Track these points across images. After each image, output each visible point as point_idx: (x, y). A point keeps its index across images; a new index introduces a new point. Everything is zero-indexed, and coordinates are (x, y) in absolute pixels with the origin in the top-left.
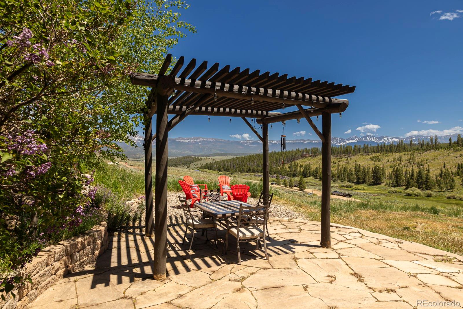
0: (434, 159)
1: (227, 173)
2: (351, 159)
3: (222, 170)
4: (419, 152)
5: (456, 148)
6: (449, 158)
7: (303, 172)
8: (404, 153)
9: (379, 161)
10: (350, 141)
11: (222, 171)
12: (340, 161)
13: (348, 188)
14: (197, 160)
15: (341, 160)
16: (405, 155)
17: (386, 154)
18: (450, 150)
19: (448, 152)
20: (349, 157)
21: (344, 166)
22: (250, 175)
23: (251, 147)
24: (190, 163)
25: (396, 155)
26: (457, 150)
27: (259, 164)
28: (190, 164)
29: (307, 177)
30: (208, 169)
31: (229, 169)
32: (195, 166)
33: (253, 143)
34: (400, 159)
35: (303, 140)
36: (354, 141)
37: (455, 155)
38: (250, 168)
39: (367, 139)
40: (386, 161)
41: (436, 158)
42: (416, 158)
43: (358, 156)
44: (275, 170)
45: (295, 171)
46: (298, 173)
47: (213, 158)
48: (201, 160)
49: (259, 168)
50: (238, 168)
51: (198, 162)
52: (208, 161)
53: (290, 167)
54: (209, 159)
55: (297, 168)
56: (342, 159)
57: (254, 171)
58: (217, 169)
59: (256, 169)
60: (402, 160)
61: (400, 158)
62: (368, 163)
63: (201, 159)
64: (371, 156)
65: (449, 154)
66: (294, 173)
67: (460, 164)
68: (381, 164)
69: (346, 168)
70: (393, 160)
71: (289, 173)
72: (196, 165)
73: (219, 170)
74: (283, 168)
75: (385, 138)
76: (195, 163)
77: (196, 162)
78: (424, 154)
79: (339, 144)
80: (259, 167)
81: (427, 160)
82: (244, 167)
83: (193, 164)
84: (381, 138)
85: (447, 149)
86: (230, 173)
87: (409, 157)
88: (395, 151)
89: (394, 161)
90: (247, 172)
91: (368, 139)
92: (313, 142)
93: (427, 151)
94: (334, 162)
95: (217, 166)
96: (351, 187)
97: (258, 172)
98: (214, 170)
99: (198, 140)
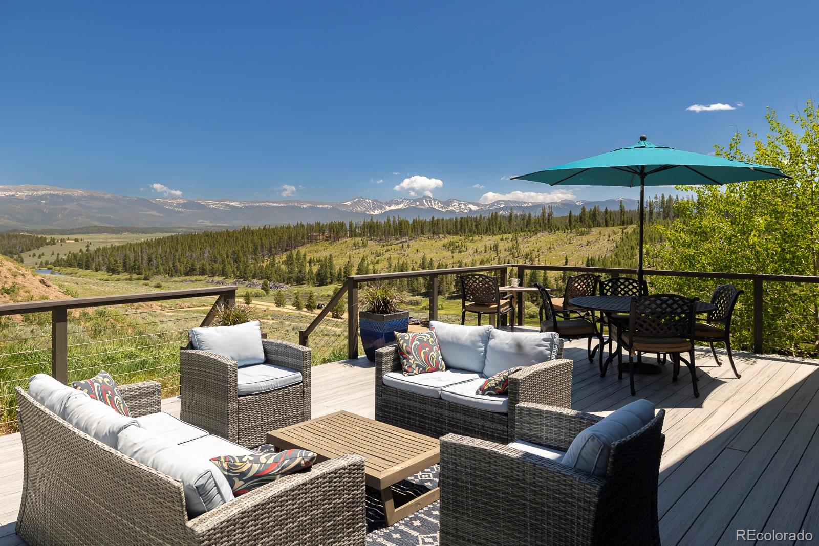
0: (550, 248)
1: (135, 276)
2: (408, 247)
3: (120, 269)
4: (524, 235)
5: (580, 229)
6: (572, 248)
7: (319, 274)
8: (500, 237)
9: (460, 252)
10: (393, 207)
11: (119, 273)
12: (387, 251)
13: (413, 307)
14: (41, 243)
15: (389, 247)
16: (502, 240)
17: (471, 238)
18: (571, 232)
19: (568, 237)
20: (404, 242)
21: (401, 262)
22: (196, 281)
23: (181, 212)
24: (22, 252)
25: (489, 240)
26: (582, 234)
27: (214, 256)
28: (23, 255)
29: (326, 285)
30: (80, 266)
31: (139, 268)
32: (36, 259)
33: (184, 205)
34: (495, 248)
35: (299, 202)
36: (400, 206)
37: (579, 242)
38: (193, 265)
39: (424, 205)
40: (472, 252)
41: (552, 246)
42: (521, 246)
43: (421, 240)
44: (253, 269)
45: (300, 272)
46: (307, 277)
47: (86, 238)
48: (54, 244)
49: (216, 266)
50: (162, 264)
51: (45, 249)
52: (73, 245)
53: (289, 262)
54: (76, 240)
55: (302, 265)
56: (393, 246)
57: (203, 272)
58: (104, 268)
59: (208, 267)
60: (499, 249)
61: (496, 246)
62: (442, 256)
63: (53, 242)
64: (446, 241)
65: (570, 239)
66: (299, 277)
67: (590, 258)
68: (463, 258)
69: (405, 266)
70: (483, 248)
71: (286, 276)
72: (40, 257)
73: (112, 271)
74: (273, 265)
75: (455, 203)
76: (38, 252)
77: (38, 248)
78: (533, 239)
79: (372, 213)
80: (216, 262)
81: (538, 251)
82: (178, 264)
83: (31, 253)
84: (448, 203)
85: (566, 231)
86: (143, 276)
87: (510, 245)
88: (485, 231)
89: (485, 252)
90: (187, 274)
91: (426, 203)
92: (321, 206)
93: (536, 234)
94: (376, 253)
95: (104, 260)
96: (417, 303)
97: (213, 275)
98: (97, 270)
99: (40, 193)
